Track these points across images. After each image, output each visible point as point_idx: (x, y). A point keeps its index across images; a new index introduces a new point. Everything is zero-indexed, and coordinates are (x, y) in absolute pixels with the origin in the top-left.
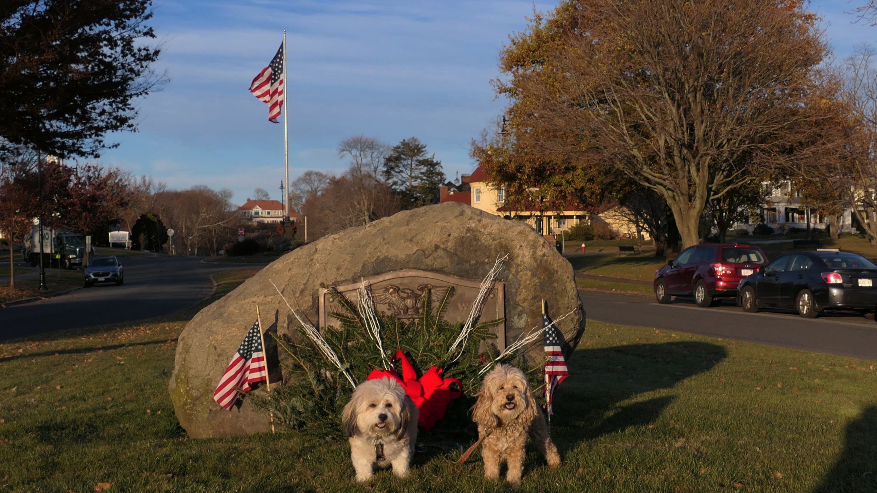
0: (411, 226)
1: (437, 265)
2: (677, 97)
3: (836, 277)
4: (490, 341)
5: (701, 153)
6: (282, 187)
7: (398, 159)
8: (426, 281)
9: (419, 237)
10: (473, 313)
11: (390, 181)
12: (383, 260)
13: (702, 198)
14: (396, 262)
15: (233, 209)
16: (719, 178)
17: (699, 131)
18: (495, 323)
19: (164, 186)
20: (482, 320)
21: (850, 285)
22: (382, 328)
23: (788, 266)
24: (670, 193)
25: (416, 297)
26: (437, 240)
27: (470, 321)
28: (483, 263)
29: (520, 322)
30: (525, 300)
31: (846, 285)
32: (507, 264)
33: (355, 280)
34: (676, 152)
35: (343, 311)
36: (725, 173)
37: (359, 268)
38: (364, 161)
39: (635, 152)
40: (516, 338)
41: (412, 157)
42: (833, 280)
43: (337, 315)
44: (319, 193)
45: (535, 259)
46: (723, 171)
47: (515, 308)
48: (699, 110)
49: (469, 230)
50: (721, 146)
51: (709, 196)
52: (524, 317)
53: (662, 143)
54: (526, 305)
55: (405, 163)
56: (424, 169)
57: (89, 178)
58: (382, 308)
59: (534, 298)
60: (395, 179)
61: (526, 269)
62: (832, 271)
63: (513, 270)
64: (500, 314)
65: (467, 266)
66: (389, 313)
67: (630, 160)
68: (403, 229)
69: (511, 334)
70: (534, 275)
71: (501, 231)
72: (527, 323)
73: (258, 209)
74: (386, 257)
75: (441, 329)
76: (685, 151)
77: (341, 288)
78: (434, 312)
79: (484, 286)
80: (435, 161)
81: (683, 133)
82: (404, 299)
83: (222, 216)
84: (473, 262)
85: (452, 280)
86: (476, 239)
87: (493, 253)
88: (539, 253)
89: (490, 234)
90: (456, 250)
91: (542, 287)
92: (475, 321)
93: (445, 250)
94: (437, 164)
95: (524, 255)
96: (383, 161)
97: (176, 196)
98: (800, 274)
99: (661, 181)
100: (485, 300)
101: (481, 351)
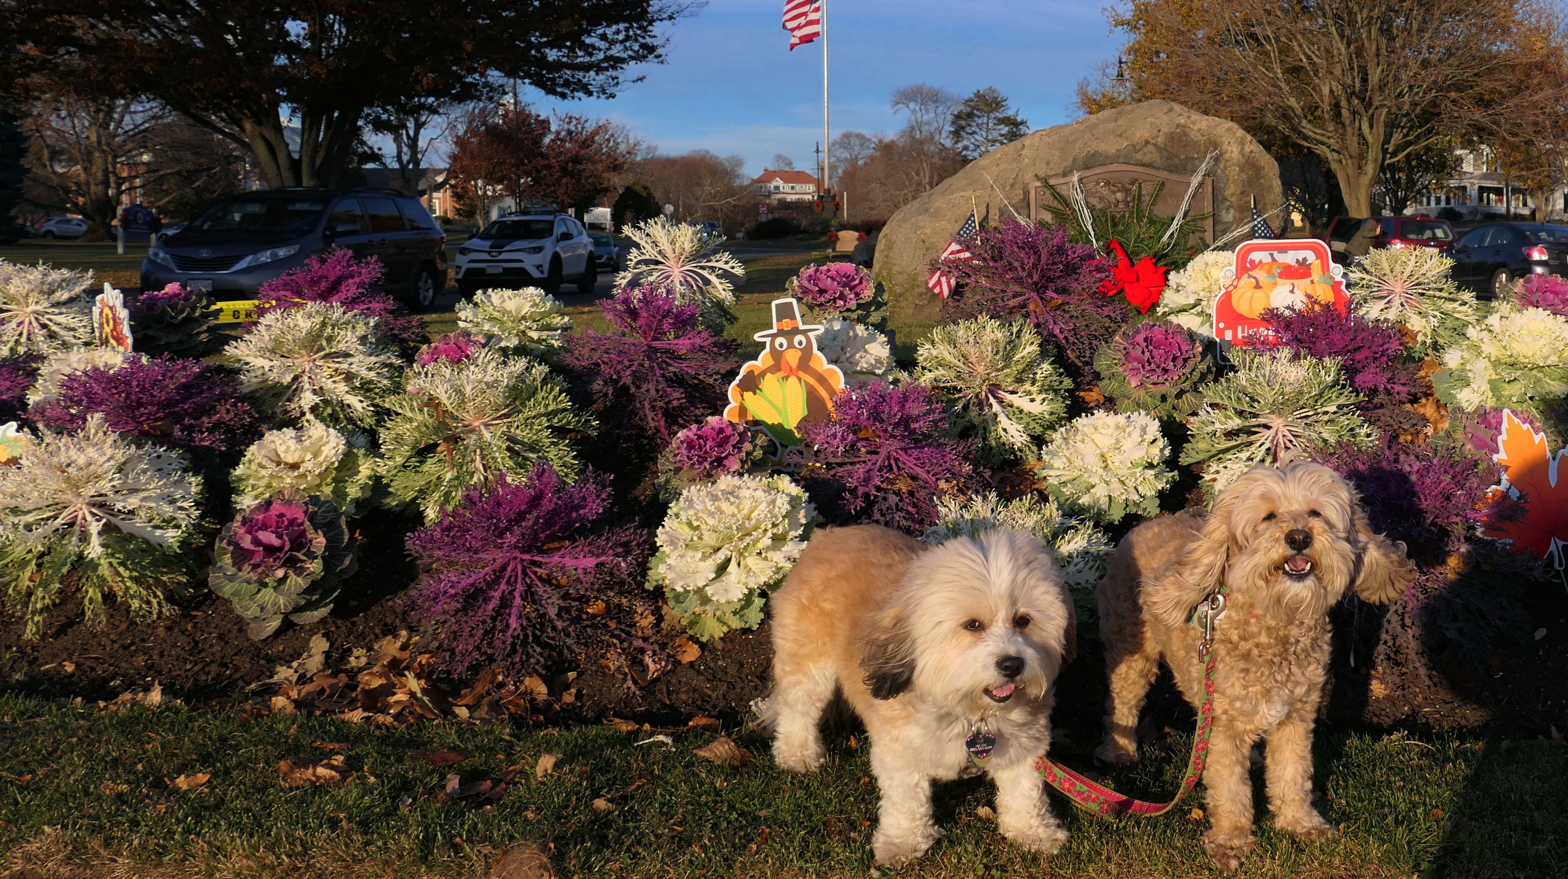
0: (1120, 122)
1: (1147, 160)
2: (1347, 32)
3: (1541, 252)
4: (1198, 234)
5: (1376, 103)
6: (818, 151)
7: (970, 116)
8: (1136, 176)
9: (1128, 133)
10: (1184, 207)
11: (960, 145)
12: (1093, 155)
13: (1376, 161)
14: (1107, 157)
15: (746, 182)
16: (1397, 137)
17: (1375, 76)
18: (1203, 218)
19: (656, 148)
20: (1191, 214)
21: (1557, 263)
22: (1094, 220)
23: (1482, 240)
24: (1335, 155)
25: (1127, 191)
26: (1147, 135)
27: (1180, 215)
28: (1193, 158)
29: (1228, 216)
30: (1233, 195)
31: (1552, 262)
32: (1217, 160)
33: (1065, 175)
34: (1344, 103)
35: (1055, 204)
36: (1405, 131)
37: (1069, 163)
38: (926, 118)
39: (1292, 102)
40: (1224, 232)
41: (989, 113)
42: (1536, 256)
43: (1048, 208)
44: (861, 162)
45: (1243, 155)
46: (1403, 127)
47: (1223, 203)
48: (1374, 49)
49: (1178, 126)
50: (1400, 95)
51: (1384, 159)
52: (1232, 211)
53: (1326, 91)
54: (1233, 199)
55: (980, 121)
56: (1005, 129)
57: (570, 132)
58: (1094, 201)
59: (1242, 193)
60: (966, 142)
61: (1234, 165)
62: (1536, 245)
63: (1222, 166)
64: (1208, 208)
65: (1177, 161)
66: (1099, 206)
67: (1286, 115)
68: (1112, 125)
69: (1219, 228)
70: (1242, 171)
71: (1209, 127)
72: (1235, 217)
73: (778, 182)
74: (1096, 152)
75: (1152, 222)
76: (1356, 101)
77: (1052, 182)
78: (1144, 206)
79: (1195, 181)
80: (1019, 119)
81: (1354, 78)
82: (1114, 193)
83: (732, 192)
84: (1182, 157)
85: (1164, 175)
86: (1186, 134)
87: (1202, 148)
88: (1247, 150)
89: (1199, 130)
90: (1166, 145)
91: (1250, 182)
92: (1186, 214)
93: (1154, 145)
94: (1022, 123)
95: (1232, 152)
96: (950, 118)
97: (670, 163)
98: (1496, 250)
99: (1324, 139)
100: (1194, 196)
101: (1189, 245)
